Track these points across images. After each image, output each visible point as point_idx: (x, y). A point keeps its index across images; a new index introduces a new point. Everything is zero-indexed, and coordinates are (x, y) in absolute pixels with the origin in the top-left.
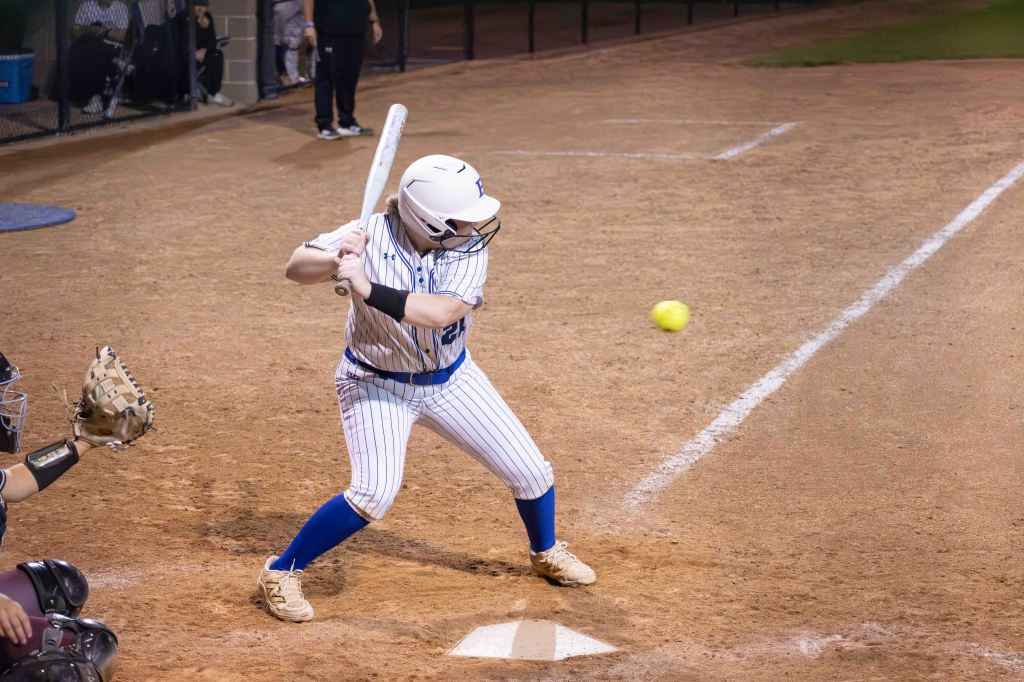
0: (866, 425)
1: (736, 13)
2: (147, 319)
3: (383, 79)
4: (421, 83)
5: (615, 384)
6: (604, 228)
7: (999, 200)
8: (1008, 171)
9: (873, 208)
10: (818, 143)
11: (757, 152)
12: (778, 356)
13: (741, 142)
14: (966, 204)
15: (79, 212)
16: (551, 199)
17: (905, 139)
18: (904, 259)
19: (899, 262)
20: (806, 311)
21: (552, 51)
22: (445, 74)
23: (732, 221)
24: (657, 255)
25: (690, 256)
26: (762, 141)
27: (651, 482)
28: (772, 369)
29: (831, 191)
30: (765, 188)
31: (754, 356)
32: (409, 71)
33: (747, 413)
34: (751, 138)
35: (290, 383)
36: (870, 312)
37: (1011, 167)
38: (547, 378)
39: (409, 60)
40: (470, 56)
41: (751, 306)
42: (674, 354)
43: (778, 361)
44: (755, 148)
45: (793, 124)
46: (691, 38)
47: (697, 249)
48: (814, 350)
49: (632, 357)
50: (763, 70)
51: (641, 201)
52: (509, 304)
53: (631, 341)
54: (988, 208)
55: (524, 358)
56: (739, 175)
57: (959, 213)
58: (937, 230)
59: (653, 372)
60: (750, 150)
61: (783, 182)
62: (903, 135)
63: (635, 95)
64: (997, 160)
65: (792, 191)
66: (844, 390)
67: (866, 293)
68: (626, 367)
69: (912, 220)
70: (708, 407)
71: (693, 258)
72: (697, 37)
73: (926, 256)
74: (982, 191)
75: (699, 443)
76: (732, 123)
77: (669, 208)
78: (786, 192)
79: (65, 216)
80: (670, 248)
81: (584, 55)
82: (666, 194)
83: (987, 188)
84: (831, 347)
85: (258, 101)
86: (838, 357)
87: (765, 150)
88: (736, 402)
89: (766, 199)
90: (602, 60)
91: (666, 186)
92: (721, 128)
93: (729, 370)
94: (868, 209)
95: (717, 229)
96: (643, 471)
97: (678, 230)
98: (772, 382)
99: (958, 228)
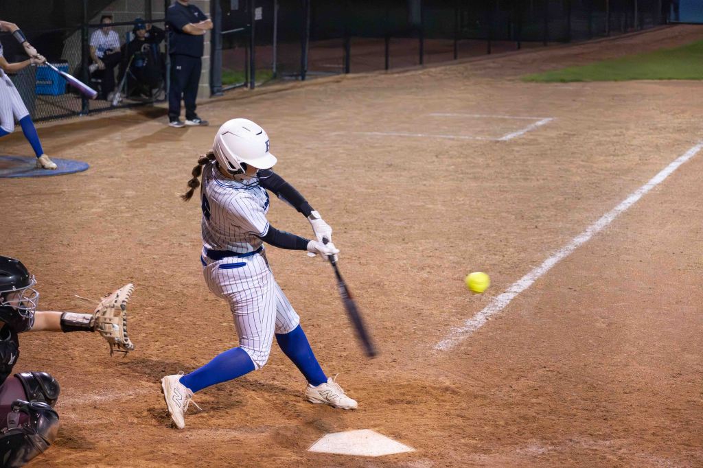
0: (584, 312)
1: (519, 48)
2: (130, 234)
3: (291, 84)
4: (315, 88)
5: (425, 281)
6: (425, 182)
7: (678, 170)
8: (684, 152)
9: (598, 173)
10: (566, 132)
11: (524, 136)
12: (530, 266)
13: (517, 130)
14: (658, 171)
15: (91, 165)
16: (393, 163)
17: (620, 130)
18: (616, 206)
19: (612, 208)
20: (550, 238)
21: (399, 69)
22: (329, 82)
23: (506, 180)
24: (458, 200)
25: (478, 201)
26: (529, 130)
27: (444, 345)
28: (525, 274)
29: (571, 162)
30: (530, 159)
31: (515, 266)
32: (308, 79)
33: (508, 302)
34: (522, 128)
36: (591, 239)
37: (688, 149)
38: (382, 277)
39: (307, 73)
40: (347, 71)
41: (515, 234)
42: (464, 263)
43: (531, 269)
44: (524, 134)
45: (551, 119)
46: (489, 62)
47: (484, 197)
48: (553, 263)
49: (437, 265)
50: (533, 84)
51: (449, 165)
52: (361, 229)
53: (437, 254)
55: (367, 264)
56: (513, 150)
57: (652, 178)
58: (637, 188)
59: (450, 275)
60: (521, 135)
61: (541, 155)
62: (621, 128)
63: (451, 98)
64: (678, 144)
65: (546, 162)
66: (570, 289)
67: (590, 227)
68: (432, 271)
69: (621, 181)
72: (494, 62)
73: (629, 205)
74: (668, 165)
75: (476, 320)
76: (511, 117)
77: (467, 171)
78: (543, 162)
79: (83, 167)
80: (466, 196)
81: (420, 72)
82: (466, 162)
83: (671, 162)
84: (564, 261)
85: (211, 97)
86: (568, 268)
87: (531, 135)
88: (502, 295)
89: (530, 166)
90: (431, 76)
91: (467, 156)
92: (504, 120)
93: (498, 274)
94: (594, 174)
95: (498, 185)
96: (439, 338)
97: (472, 185)
98: (525, 282)
99: (651, 187)
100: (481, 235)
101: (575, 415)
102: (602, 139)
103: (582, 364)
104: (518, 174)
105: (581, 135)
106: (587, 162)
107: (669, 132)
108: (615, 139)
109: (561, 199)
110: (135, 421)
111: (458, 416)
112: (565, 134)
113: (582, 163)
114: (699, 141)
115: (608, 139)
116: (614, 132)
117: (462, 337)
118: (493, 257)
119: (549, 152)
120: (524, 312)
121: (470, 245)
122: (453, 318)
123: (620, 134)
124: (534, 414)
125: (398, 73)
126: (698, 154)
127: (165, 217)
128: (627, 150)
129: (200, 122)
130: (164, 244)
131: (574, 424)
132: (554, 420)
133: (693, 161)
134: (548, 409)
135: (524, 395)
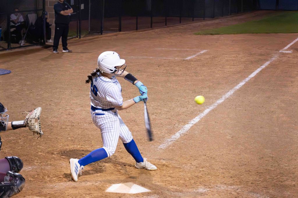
0: (221, 132)
1: (193, 20)
2: (29, 100)
3: (96, 36)
4: (107, 38)
6: (153, 78)
7: (261, 72)
8: (263, 64)
9: (227, 73)
10: (213, 56)
11: (196, 58)
12: (199, 113)
13: (192, 55)
15: (12, 71)
16: (140, 69)
17: (236, 55)
19: (233, 88)
21: (142, 30)
22: (112, 35)
23: (188, 76)
24: (167, 85)
25: (176, 85)
26: (197, 55)
27: (162, 146)
28: (196, 116)
29: (215, 69)
30: (198, 67)
31: (192, 113)
32: (104, 34)
33: (189, 128)
34: (195, 54)
35: (66, 118)
36: (224, 101)
37: (265, 63)
38: (136, 118)
39: (103, 32)
40: (120, 31)
43: (199, 114)
44: (195, 57)
45: (207, 50)
46: (180, 27)
47: (179, 84)
48: (208, 111)
49: (159, 113)
50: (199, 36)
51: (164, 70)
53: (159, 108)
54: (257, 74)
55: (130, 112)
56: (191, 64)
57: (250, 75)
58: (244, 79)
59: (165, 116)
60: (194, 57)
61: (203, 65)
62: (236, 54)
63: (164, 42)
64: (261, 61)
65: (205, 68)
66: (216, 122)
67: (224, 96)
68: (157, 115)
69: (237, 77)
70: (179, 126)
71: (177, 86)
72: (182, 27)
73: (240, 86)
74: (256, 69)
75: (176, 136)
76: (190, 50)
77: (171, 73)
78: (203, 69)
79: (8, 72)
80: (171, 83)
81: (151, 31)
82: (171, 69)
83: (258, 68)
84: (213, 110)
86: (215, 113)
87: (199, 57)
88: (187, 125)
89: (198, 70)
90: (156, 32)
91: (171, 67)
92: (187, 51)
93: (185, 116)
94: (225, 74)
95: (184, 78)
96: (160, 143)
97: (174, 78)
98: (197, 120)
99: (249, 79)
100: (177, 99)
101: (218, 176)
102: (228, 59)
103: (221, 154)
104: (193, 74)
105: (219, 57)
106: (222, 68)
107: (257, 56)
108: (234, 59)
109: (211, 84)
110: (32, 179)
111: (169, 176)
112: (213, 57)
113: (220, 69)
114: (269, 59)
115: (231, 59)
116: (233, 55)
117: (170, 143)
118: (183, 109)
119: (206, 64)
120: (196, 132)
121: (173, 104)
122: (166, 135)
123: (235, 56)
124: (201, 175)
125: (142, 31)
126: (269, 64)
127: (44, 93)
128: (239, 63)
129: (68, 51)
130: (43, 104)
131: (218, 179)
132: (209, 178)
133: (267, 68)
134: (207, 173)
135: (197, 167)
